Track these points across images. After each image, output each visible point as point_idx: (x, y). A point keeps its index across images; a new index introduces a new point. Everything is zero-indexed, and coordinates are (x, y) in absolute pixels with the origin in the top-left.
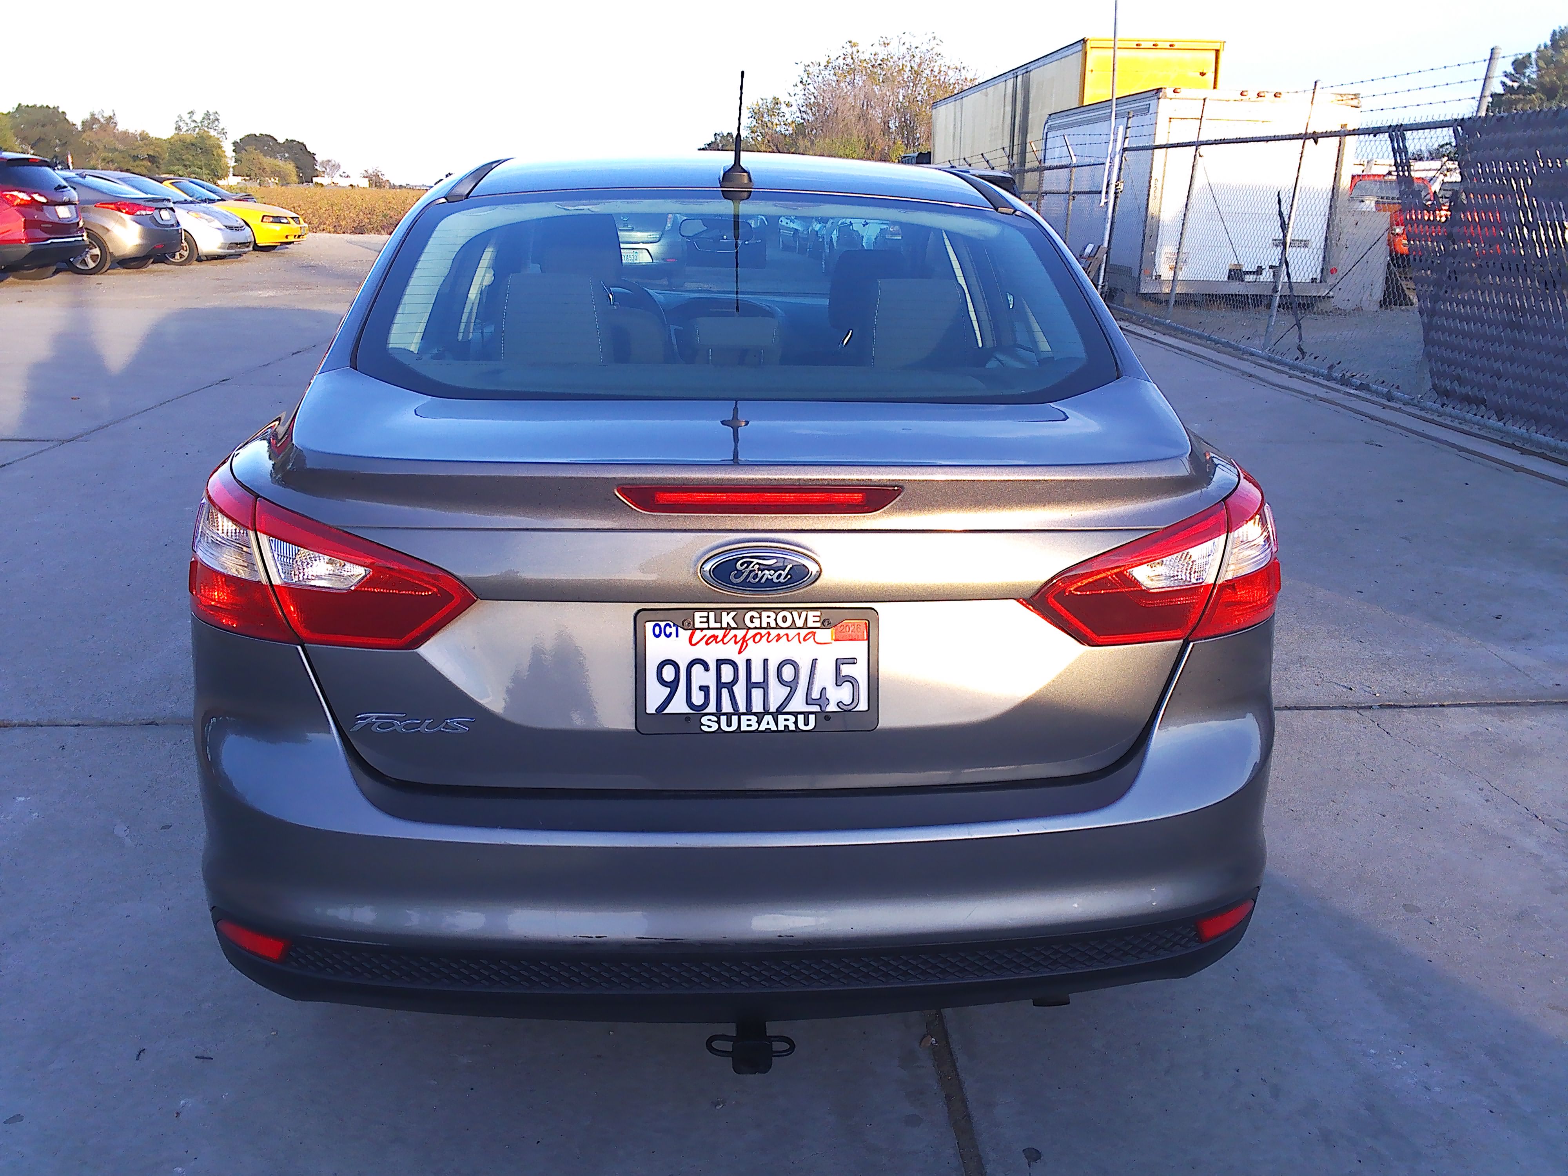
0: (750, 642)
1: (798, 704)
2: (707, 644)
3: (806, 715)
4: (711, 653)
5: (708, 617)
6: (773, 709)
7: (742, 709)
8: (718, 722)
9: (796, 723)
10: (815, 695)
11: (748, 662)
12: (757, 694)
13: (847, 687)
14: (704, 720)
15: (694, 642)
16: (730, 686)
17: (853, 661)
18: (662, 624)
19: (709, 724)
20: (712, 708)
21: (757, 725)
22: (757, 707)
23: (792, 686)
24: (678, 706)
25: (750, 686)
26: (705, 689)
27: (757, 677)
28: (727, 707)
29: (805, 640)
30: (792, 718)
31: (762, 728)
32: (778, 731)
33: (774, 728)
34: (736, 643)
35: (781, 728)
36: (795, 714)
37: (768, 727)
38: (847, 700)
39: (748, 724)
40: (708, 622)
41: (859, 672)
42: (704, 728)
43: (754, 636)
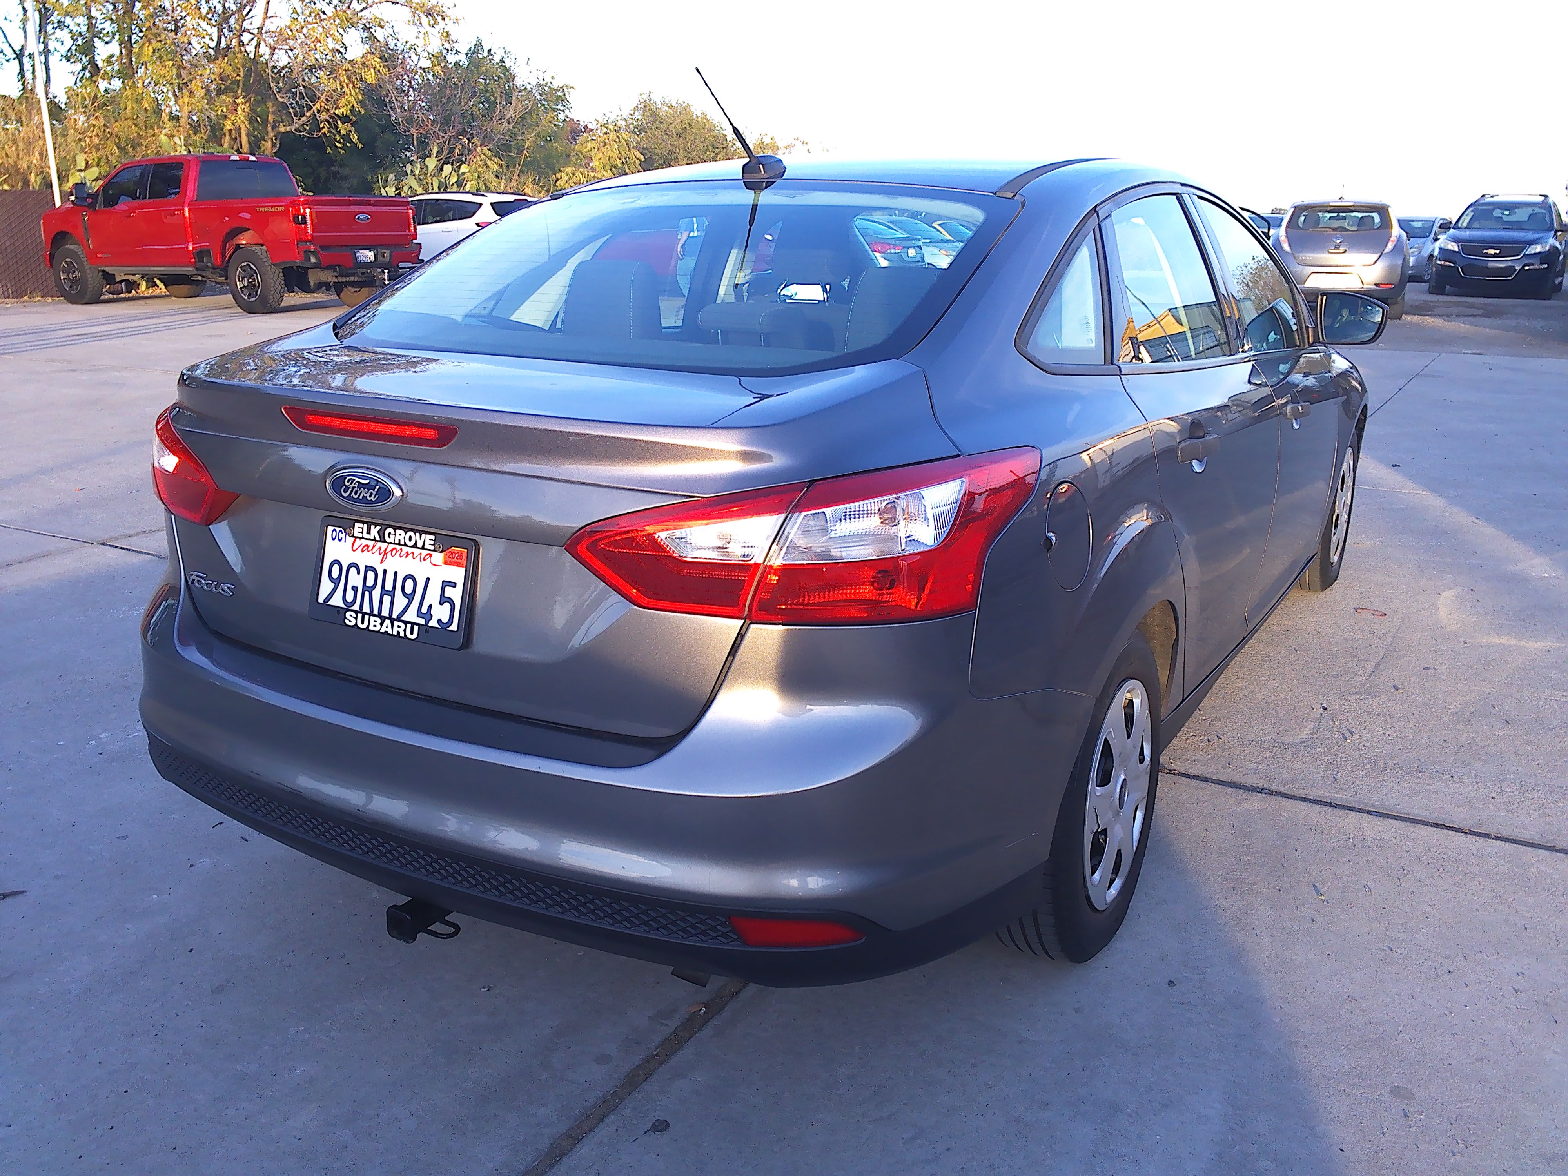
0: (389, 555)
1: (411, 615)
2: (362, 551)
3: (413, 624)
4: (364, 559)
5: (363, 528)
6: (394, 616)
7: (376, 612)
8: (356, 618)
9: (405, 630)
10: (424, 610)
11: (385, 571)
12: (387, 599)
13: (447, 606)
14: (348, 614)
15: (354, 549)
16: (371, 589)
17: (454, 585)
18: (338, 529)
19: (350, 619)
20: (356, 607)
21: (380, 626)
22: (385, 613)
23: (410, 597)
24: (337, 601)
25: (384, 592)
26: (355, 589)
27: (389, 586)
28: (366, 609)
29: (424, 560)
30: (402, 625)
31: (383, 630)
32: (392, 635)
33: (390, 632)
34: (380, 554)
35: (395, 633)
36: (405, 623)
37: (387, 630)
38: (445, 620)
39: (374, 624)
40: (362, 533)
41: (456, 594)
42: (347, 622)
43: (392, 551)
